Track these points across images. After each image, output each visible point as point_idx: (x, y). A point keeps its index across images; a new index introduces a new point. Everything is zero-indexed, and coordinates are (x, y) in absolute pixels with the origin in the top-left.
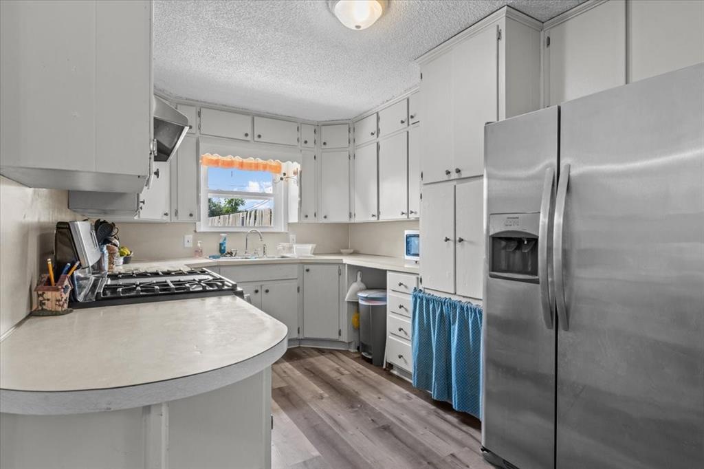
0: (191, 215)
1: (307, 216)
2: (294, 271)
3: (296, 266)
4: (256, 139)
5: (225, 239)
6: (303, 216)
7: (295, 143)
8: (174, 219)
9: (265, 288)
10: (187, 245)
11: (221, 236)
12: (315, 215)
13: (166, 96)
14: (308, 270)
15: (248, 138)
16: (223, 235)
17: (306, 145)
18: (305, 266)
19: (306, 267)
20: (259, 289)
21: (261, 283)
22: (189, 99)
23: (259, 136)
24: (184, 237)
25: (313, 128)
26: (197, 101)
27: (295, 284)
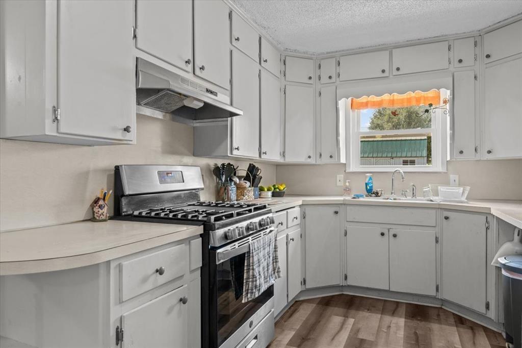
0: (331, 157)
1: (461, 152)
2: (431, 217)
3: (434, 211)
4: (395, 72)
5: (370, 179)
6: (456, 152)
7: (446, 65)
8: (319, 162)
9: (392, 233)
10: (339, 184)
11: (366, 177)
12: (476, 150)
13: (310, 56)
14: (447, 218)
15: (386, 74)
16: (368, 175)
17: (461, 65)
18: (446, 212)
19: (447, 214)
20: (386, 232)
21: (389, 227)
22: (329, 53)
23: (398, 69)
24: (336, 177)
25: (472, 41)
26: (337, 52)
27: (432, 232)
